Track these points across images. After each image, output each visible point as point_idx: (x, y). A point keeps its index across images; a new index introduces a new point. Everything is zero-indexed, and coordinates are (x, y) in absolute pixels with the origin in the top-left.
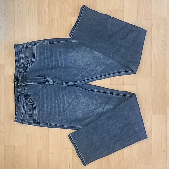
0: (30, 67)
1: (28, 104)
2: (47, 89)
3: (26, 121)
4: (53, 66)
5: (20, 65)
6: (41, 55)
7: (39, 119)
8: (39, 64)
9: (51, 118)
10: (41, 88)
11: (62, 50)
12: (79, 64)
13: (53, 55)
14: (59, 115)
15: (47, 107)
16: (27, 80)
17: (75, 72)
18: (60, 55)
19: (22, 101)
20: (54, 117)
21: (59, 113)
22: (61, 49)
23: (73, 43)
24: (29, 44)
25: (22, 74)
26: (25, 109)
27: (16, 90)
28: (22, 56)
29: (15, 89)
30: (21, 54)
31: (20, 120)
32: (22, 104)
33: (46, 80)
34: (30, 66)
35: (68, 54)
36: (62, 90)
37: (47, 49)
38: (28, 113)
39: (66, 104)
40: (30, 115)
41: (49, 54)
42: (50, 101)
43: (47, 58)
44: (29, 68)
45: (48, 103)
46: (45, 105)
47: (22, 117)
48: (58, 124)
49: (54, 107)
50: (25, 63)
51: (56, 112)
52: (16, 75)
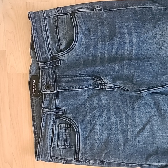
0: (65, 57)
1: (61, 127)
2: (100, 100)
3: (59, 157)
4: (111, 55)
5: (43, 54)
6: (90, 34)
7: (86, 153)
8: (84, 52)
9: (110, 152)
10: (87, 96)
11: (132, 24)
12: (165, 51)
13: (115, 35)
14: (124, 145)
15: (102, 132)
16: (60, 83)
17: (156, 68)
18: (130, 35)
19: (50, 123)
20: (115, 149)
21: (125, 142)
22: (130, 22)
23: (154, 11)
24: (60, 11)
25: (49, 72)
26: (57, 136)
27: (34, 101)
28: (47, 35)
29: (32, 100)
30: (44, 32)
31: (48, 156)
32: (50, 128)
33: (99, 82)
34: (66, 55)
35: (144, 33)
36: (131, 100)
37: (101, 23)
38: (63, 143)
39: (138, 125)
40: (66, 146)
41: (107, 32)
42: (108, 121)
43: (103, 40)
44: (63, 60)
45: (103, 124)
46: (98, 128)
47: (50, 150)
48: (124, 162)
49: (113, 130)
50: (53, 50)
51: (118, 140)
52: (33, 73)
